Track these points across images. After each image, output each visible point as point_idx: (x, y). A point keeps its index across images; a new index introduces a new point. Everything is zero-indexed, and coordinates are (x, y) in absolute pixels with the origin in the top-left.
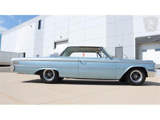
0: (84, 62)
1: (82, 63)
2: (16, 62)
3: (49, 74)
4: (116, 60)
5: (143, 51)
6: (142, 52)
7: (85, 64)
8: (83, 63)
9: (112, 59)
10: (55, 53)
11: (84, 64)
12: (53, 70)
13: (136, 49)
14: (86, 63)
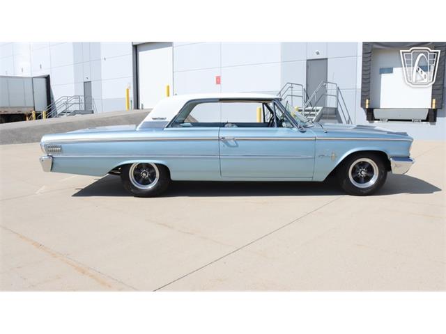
0: (232, 141)
1: (228, 145)
2: (56, 147)
3: (144, 174)
4: (315, 135)
5: (383, 71)
6: (381, 73)
7: (237, 146)
8: (232, 143)
9: (305, 132)
10: (155, 119)
11: (234, 147)
12: (156, 164)
13: (363, 66)
14: (238, 142)
